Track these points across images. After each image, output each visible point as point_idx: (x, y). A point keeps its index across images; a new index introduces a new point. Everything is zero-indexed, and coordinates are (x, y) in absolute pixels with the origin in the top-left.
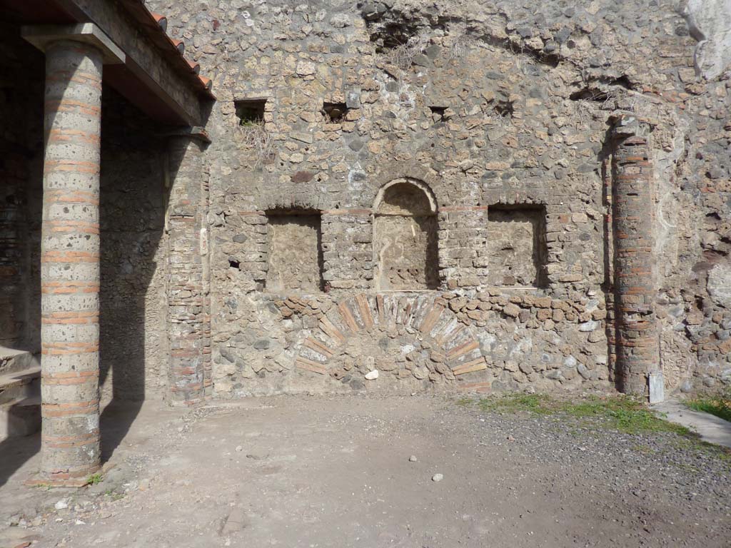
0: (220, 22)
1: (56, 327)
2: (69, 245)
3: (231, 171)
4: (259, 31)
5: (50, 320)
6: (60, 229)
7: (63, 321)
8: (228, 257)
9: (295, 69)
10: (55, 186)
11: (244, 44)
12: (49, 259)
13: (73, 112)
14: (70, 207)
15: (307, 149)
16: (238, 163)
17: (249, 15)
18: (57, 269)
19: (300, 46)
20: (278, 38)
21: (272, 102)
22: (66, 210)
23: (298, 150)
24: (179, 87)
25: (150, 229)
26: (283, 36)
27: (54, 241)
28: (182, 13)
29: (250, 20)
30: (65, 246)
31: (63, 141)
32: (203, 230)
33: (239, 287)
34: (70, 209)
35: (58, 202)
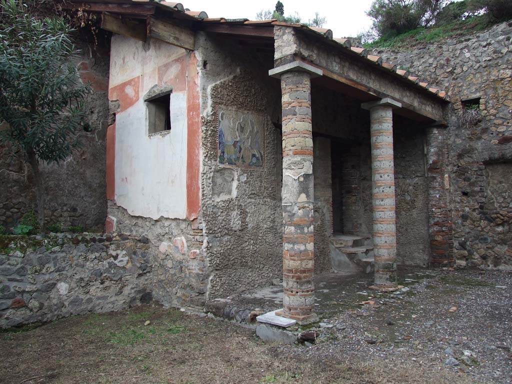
0: (450, 59)
1: (379, 225)
2: (383, 191)
3: (461, 141)
4: (473, 59)
5: (377, 222)
6: (379, 185)
7: (382, 223)
8: (461, 190)
9: (498, 76)
10: (376, 167)
11: (465, 69)
12: (375, 197)
13: (382, 135)
14: (382, 175)
15: (508, 123)
16: (465, 136)
17: (467, 51)
18: (378, 201)
19: (500, 62)
20: (485, 61)
21: (484, 98)
22: (381, 177)
23: (502, 124)
24: (428, 103)
25: (418, 176)
26: (489, 58)
27: (377, 190)
28: (429, 59)
29: (468, 54)
30: (381, 192)
31: (379, 148)
32: (446, 175)
33: (468, 207)
34: (383, 176)
35: (378, 174)
